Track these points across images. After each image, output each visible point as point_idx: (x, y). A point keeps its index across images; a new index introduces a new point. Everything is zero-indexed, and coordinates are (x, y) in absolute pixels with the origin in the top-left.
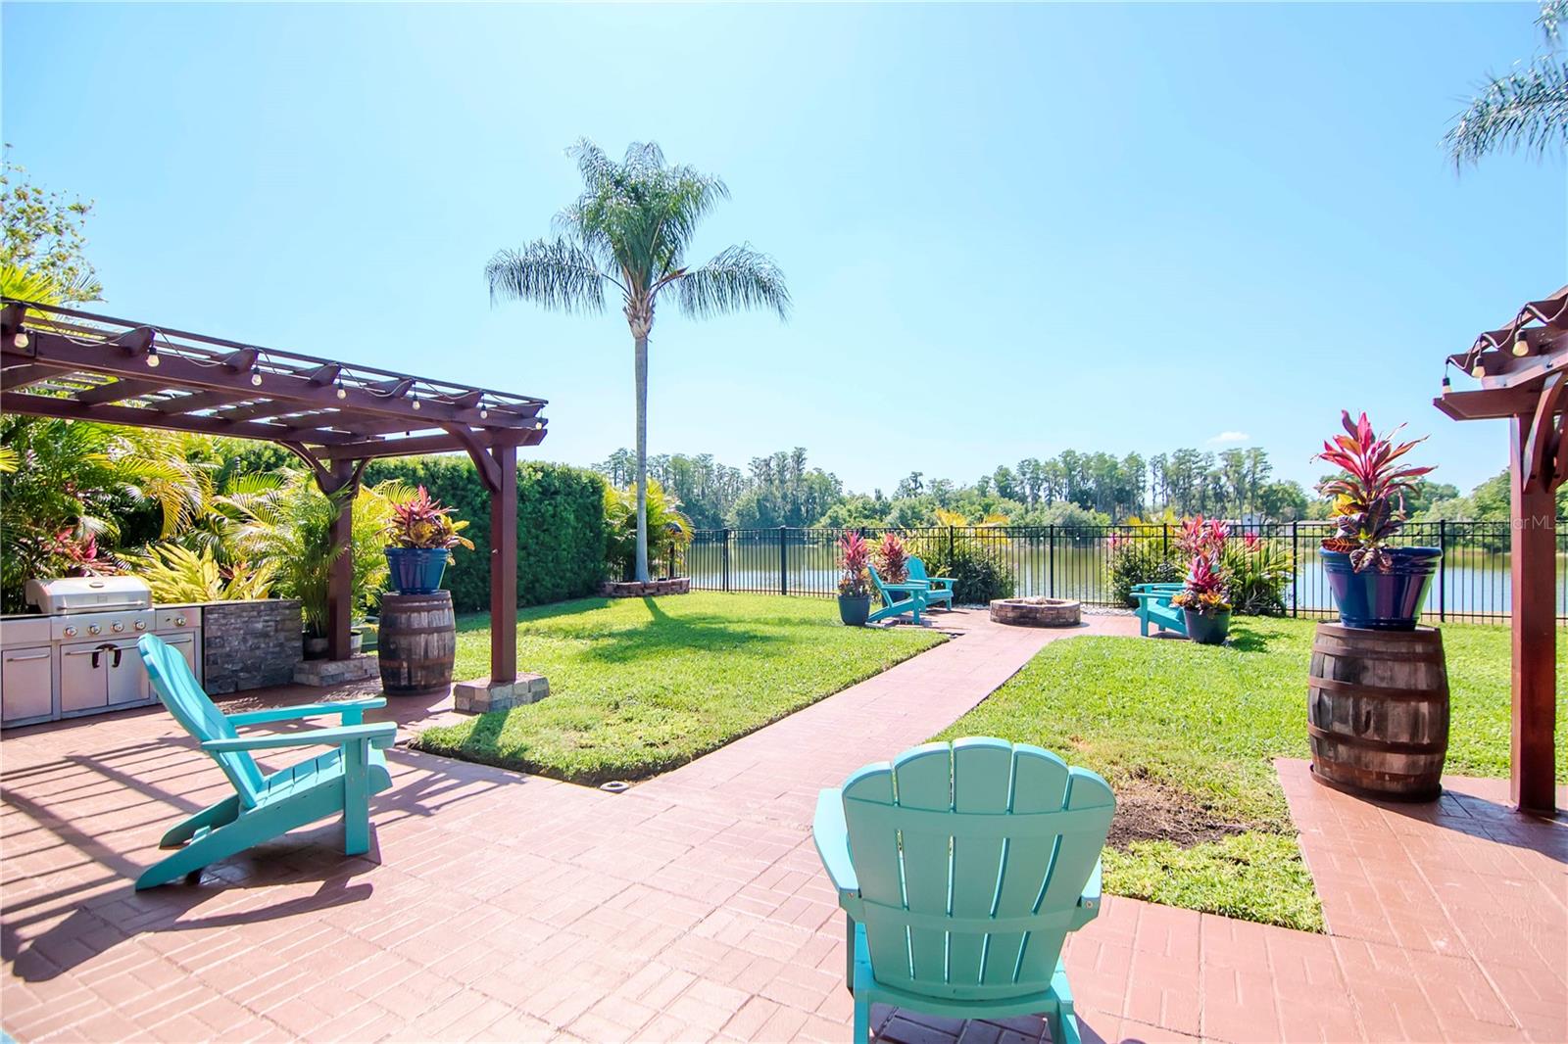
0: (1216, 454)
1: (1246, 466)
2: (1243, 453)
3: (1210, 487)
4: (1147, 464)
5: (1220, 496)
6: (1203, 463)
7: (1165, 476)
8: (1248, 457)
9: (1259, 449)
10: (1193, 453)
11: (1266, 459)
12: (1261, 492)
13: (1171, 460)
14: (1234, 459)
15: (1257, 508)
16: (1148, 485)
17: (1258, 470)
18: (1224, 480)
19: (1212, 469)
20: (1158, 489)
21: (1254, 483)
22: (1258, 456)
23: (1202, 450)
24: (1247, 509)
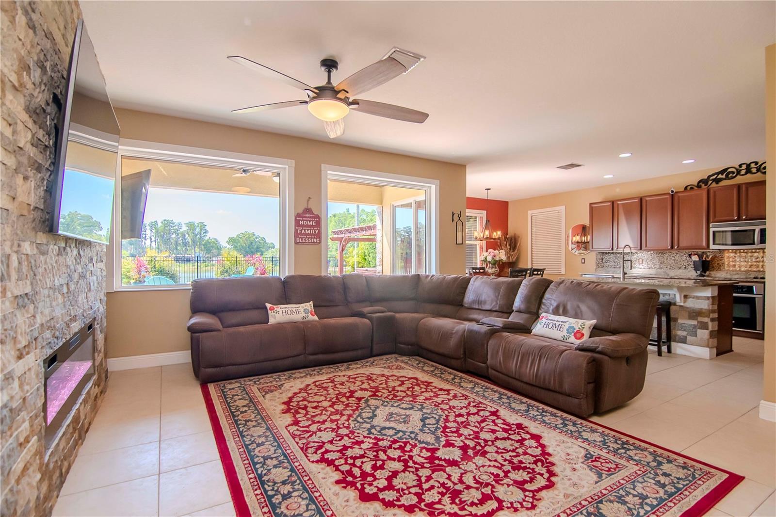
0: (183, 223)
1: (197, 230)
2: (196, 224)
3: (180, 239)
4: (147, 225)
5: (185, 244)
6: (177, 227)
7: (157, 232)
8: (198, 226)
9: (203, 223)
10: (172, 222)
11: (206, 227)
12: (203, 243)
13: (160, 224)
14: (191, 226)
15: (202, 250)
16: (148, 236)
17: (202, 233)
18: (187, 236)
19: (181, 230)
20: (153, 239)
21: (201, 238)
22: (203, 226)
23: (176, 221)
24: (197, 250)
